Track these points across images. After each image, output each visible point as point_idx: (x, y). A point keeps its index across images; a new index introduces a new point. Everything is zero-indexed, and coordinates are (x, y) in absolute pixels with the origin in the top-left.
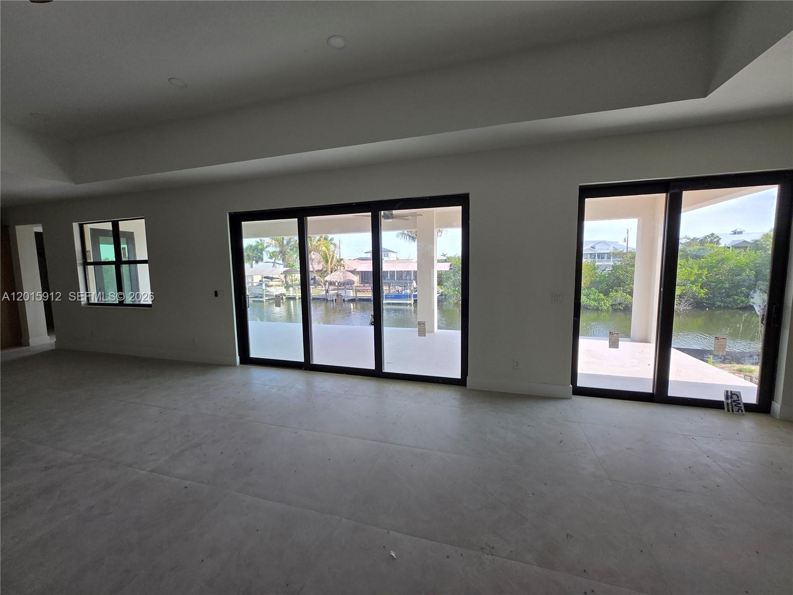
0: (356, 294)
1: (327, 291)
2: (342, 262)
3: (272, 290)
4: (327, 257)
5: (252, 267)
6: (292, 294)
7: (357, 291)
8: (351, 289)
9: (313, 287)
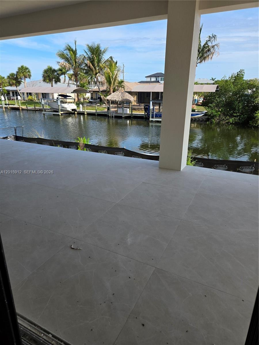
0: (132, 112)
1: (108, 109)
2: (123, 84)
3: (65, 105)
4: (110, 79)
5: (52, 86)
6: (81, 110)
7: (133, 109)
8: (129, 108)
9: (99, 105)
